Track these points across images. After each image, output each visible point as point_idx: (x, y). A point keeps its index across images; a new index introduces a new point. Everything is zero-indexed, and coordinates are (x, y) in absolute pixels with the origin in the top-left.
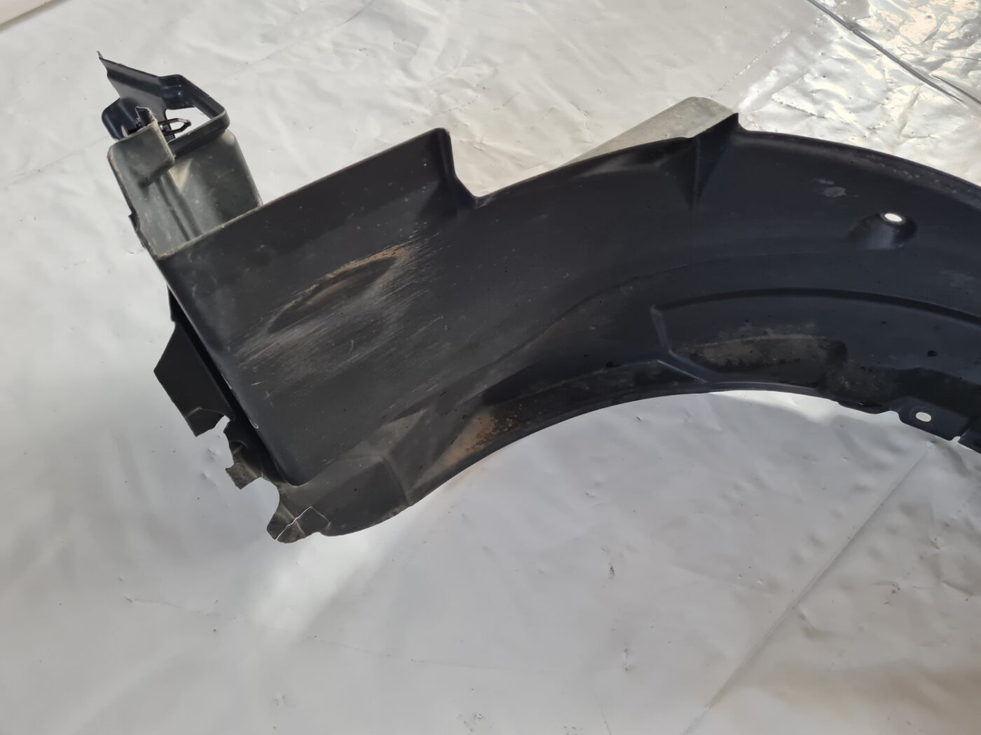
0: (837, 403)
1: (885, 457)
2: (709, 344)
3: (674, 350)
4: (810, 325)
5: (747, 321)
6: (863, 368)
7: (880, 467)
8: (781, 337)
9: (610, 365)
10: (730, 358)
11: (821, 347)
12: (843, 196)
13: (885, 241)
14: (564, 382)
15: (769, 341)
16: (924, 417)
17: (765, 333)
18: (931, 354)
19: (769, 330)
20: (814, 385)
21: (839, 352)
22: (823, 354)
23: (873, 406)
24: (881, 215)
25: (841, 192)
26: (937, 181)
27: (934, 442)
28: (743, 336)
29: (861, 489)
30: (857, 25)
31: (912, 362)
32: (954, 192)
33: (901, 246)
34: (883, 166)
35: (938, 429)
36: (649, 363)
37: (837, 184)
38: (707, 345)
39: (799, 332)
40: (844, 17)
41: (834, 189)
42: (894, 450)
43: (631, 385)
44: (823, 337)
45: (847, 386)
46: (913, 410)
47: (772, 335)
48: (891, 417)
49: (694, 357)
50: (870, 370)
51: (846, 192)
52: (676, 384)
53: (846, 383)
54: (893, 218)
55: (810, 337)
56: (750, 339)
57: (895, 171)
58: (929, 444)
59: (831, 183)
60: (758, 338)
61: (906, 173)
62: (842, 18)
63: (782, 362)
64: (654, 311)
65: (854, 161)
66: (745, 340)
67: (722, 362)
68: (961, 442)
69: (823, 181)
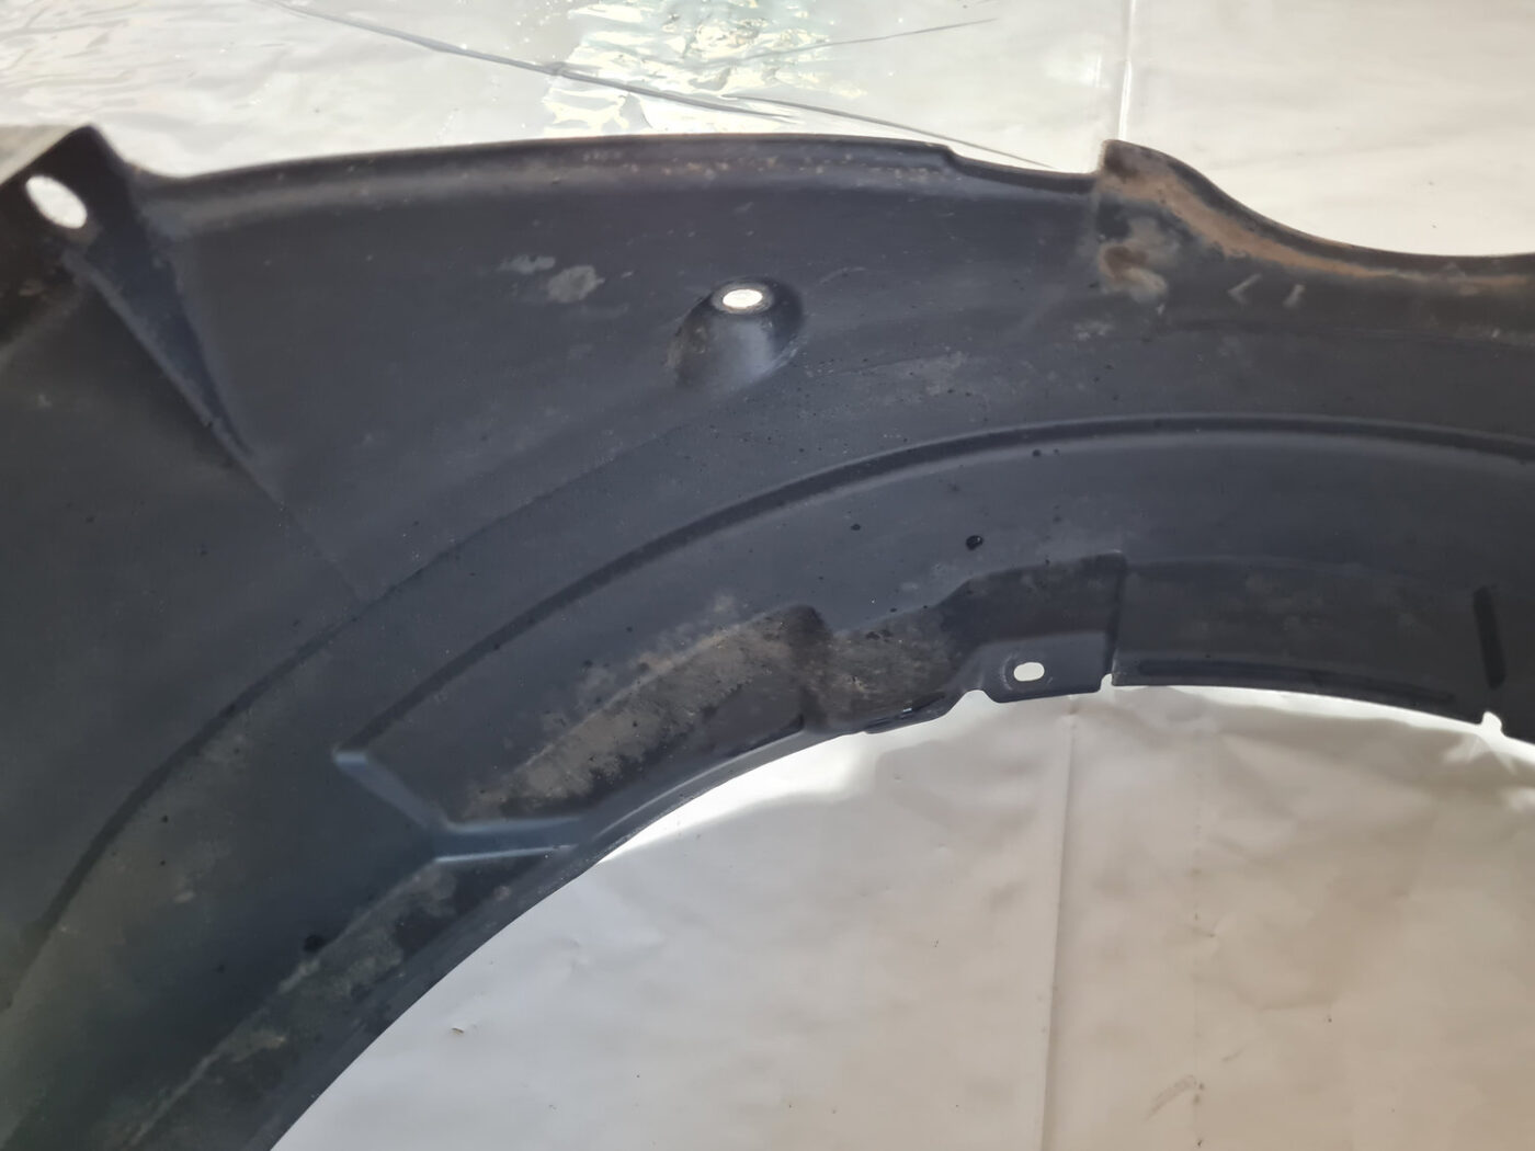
0: (863, 734)
1: (1007, 795)
2: (535, 757)
3: (455, 816)
4: (723, 604)
5: (588, 664)
6: (872, 635)
7: (1012, 824)
8: (681, 658)
9: (314, 944)
10: (594, 765)
11: (768, 637)
12: (600, 288)
13: (758, 357)
14: (206, 1062)
15: (660, 680)
16: (1030, 672)
17: (644, 668)
18: (973, 543)
19: (645, 657)
20: (798, 724)
21: (808, 628)
22: (778, 650)
23: (930, 702)
24: (716, 304)
25: (588, 279)
26: (771, 161)
27: (1074, 710)
28: (599, 701)
29: (1003, 898)
30: (563, 65)
31: (950, 577)
32: (820, 170)
33: (794, 352)
34: (635, 169)
35: (1067, 681)
36: (417, 878)
37: (564, 263)
38: (529, 763)
39: (709, 631)
40: (535, 60)
41: (567, 275)
42: (1019, 768)
43: (396, 961)
44: (764, 615)
45: (861, 689)
46: (1003, 671)
47: (663, 667)
48: (974, 706)
49: (512, 808)
50: (887, 633)
51: (599, 273)
52: (505, 892)
53: (857, 682)
54: (743, 299)
55: (737, 627)
56: (618, 697)
57: (668, 171)
58: (1069, 720)
59: (546, 263)
60: (635, 687)
61: (693, 166)
62: (534, 63)
63: (709, 712)
64: (345, 758)
65: (557, 179)
66: (608, 705)
67: (581, 784)
68: (1117, 682)
69: (525, 266)
